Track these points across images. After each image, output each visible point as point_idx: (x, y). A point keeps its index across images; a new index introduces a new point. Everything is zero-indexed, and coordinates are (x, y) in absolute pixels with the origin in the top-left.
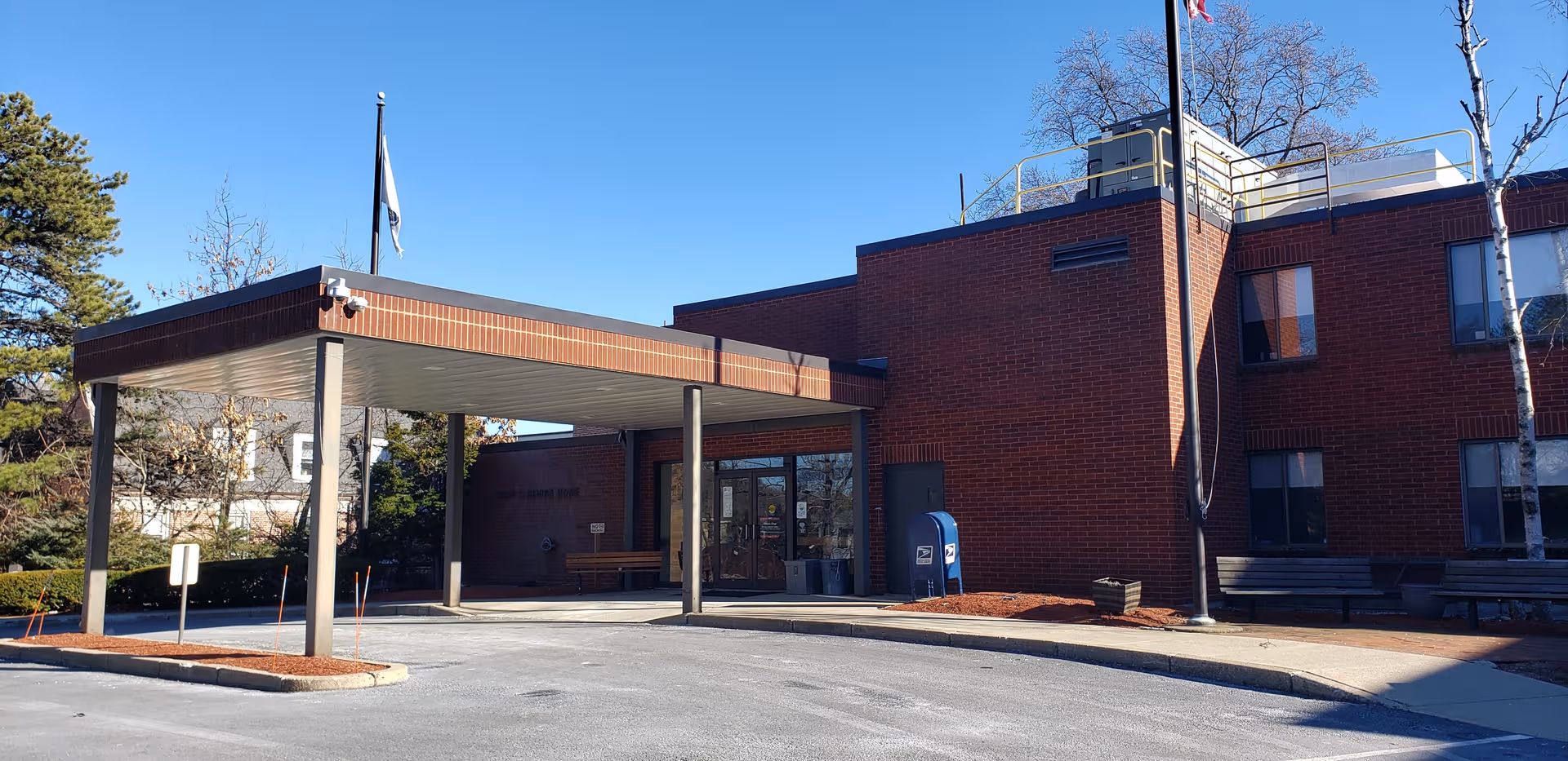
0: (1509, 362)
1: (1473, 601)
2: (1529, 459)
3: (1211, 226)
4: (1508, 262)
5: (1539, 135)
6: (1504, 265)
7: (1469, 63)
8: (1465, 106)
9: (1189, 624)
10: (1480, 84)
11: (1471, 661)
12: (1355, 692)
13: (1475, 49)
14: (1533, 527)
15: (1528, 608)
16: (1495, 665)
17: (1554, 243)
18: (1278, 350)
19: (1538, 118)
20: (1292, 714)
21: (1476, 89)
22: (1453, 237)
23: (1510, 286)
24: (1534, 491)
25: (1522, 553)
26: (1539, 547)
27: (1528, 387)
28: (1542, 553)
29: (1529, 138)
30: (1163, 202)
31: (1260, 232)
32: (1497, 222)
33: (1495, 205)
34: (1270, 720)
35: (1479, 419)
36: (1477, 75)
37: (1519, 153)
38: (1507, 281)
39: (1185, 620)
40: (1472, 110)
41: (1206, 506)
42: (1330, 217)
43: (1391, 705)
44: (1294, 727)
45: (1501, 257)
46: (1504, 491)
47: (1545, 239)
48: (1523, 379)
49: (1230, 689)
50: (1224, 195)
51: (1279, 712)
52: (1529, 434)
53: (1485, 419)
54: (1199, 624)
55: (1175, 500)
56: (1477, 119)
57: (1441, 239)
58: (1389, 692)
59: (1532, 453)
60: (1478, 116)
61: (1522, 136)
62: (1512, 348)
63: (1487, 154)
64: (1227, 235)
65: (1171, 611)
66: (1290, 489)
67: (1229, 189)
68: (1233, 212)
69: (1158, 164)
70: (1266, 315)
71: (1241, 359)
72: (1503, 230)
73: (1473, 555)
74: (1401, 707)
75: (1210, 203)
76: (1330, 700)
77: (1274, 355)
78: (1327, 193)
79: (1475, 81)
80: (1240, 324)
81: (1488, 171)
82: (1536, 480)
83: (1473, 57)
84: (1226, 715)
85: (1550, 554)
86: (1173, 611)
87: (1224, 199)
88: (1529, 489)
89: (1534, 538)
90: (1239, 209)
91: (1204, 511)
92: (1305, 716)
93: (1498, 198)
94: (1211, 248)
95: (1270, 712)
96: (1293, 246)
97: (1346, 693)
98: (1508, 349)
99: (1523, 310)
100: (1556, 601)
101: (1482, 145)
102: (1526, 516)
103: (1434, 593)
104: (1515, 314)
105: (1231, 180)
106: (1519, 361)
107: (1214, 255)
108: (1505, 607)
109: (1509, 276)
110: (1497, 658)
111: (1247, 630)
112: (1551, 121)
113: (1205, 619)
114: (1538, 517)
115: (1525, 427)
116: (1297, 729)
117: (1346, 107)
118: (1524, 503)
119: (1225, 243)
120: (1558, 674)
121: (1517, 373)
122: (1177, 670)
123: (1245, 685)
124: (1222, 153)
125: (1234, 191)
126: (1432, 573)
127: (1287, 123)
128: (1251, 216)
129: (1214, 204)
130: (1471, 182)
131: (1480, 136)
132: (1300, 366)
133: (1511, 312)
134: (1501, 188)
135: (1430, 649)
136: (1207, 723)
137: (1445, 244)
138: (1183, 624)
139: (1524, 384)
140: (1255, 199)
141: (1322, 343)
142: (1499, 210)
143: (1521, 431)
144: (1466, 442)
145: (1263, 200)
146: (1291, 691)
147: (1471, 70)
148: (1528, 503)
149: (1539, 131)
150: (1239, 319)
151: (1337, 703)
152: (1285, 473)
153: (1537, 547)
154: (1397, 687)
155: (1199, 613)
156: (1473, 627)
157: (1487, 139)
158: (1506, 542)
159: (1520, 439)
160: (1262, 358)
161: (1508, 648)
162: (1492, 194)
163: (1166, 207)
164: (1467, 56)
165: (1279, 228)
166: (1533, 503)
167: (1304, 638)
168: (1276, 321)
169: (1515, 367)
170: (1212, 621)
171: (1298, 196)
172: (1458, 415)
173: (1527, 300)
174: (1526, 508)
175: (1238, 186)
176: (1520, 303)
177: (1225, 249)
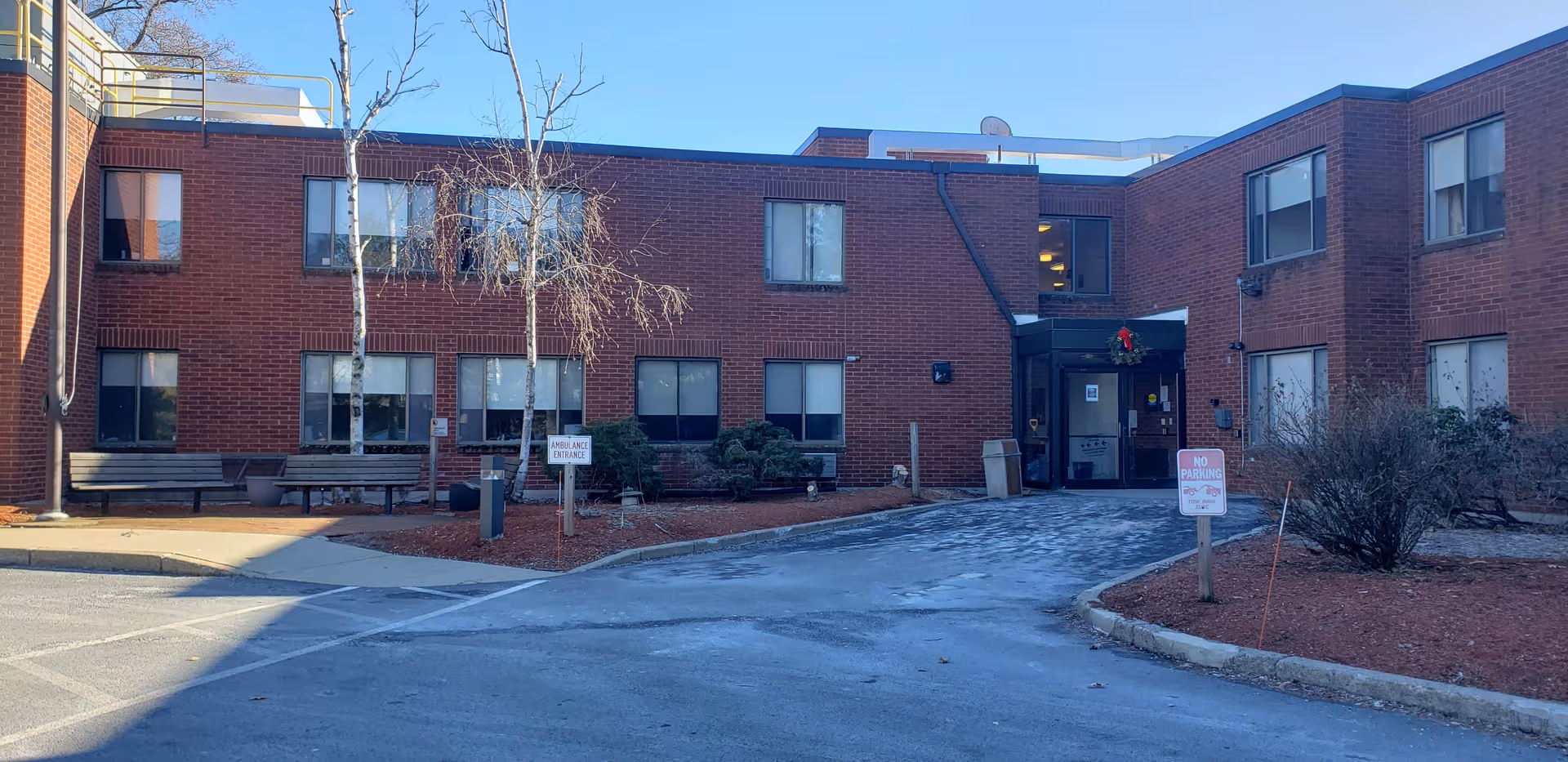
0: (349, 289)
1: (307, 489)
2: (357, 372)
3: (78, 114)
4: (356, 203)
5: (387, 103)
6: (353, 208)
7: (339, 26)
8: (334, 64)
9: (38, 520)
10: (346, 47)
11: (310, 536)
12: (221, 567)
13: (344, 16)
14: (357, 426)
15: (347, 495)
16: (327, 539)
17: (386, 190)
18: (140, 250)
19: (387, 89)
20: (170, 590)
21: (342, 51)
22: (311, 172)
23: (356, 224)
24: (360, 397)
25: (346, 450)
26: (360, 443)
27: (363, 311)
28: (362, 449)
29: (379, 104)
30: (29, 79)
31: (129, 129)
32: (351, 169)
33: (350, 154)
34: (149, 596)
35: (319, 334)
36: (344, 38)
37: (371, 115)
38: (354, 221)
39: (34, 517)
40: (339, 68)
41: (66, 403)
42: (203, 130)
43: (251, 575)
44: (173, 599)
45: (351, 199)
46: (336, 396)
47: (381, 187)
48: (359, 306)
49: (100, 575)
50: (92, 83)
51: (154, 589)
52: (360, 351)
53: (324, 334)
54: (51, 519)
55: (22, 395)
56: (341, 76)
57: (301, 172)
58: (247, 564)
59: (361, 367)
60: (342, 74)
61: (374, 100)
62: (354, 277)
63: (347, 109)
64: (94, 126)
65: (14, 509)
66: (143, 388)
67: (99, 79)
68: (102, 103)
69: (24, 37)
70: (129, 214)
71: (101, 256)
72: (354, 177)
73: (306, 451)
74: (260, 576)
75: (76, 88)
76: (198, 575)
77: (135, 256)
78: (202, 107)
79: (343, 44)
80: (101, 218)
81: (346, 123)
82: (362, 388)
83: (341, 22)
84: (105, 596)
85: (368, 450)
86: (17, 508)
87: (92, 87)
88: (356, 396)
89: (356, 436)
90: (107, 101)
91: (65, 406)
92: (181, 590)
93: (353, 150)
94: (77, 137)
95: (147, 590)
96: (164, 151)
97: (212, 569)
98: (351, 276)
99: (364, 246)
100: (368, 488)
101: (343, 100)
102: (353, 418)
103: (275, 483)
104: (358, 248)
105: (102, 70)
106: (358, 289)
107: (80, 144)
108: (328, 495)
109: (356, 217)
110: (328, 534)
111: (101, 523)
112: (396, 94)
113: (59, 514)
114: (361, 419)
115: (357, 344)
116: (177, 600)
117: (205, 10)
118: (351, 408)
119: (92, 134)
120: (373, 542)
121: (355, 298)
122: (38, 563)
123: (115, 571)
124: (92, 38)
125: (105, 82)
126: (274, 467)
127: (141, 7)
128: (120, 112)
129: (81, 90)
130: (329, 127)
131: (343, 93)
132: (162, 270)
133: (355, 248)
134: (356, 141)
135: (276, 530)
136: (89, 603)
137: (304, 177)
138: (30, 521)
139: (359, 308)
140: (127, 95)
141: (187, 250)
142: (353, 159)
143: (354, 347)
144: (306, 353)
145: (134, 98)
146: (161, 572)
147: (340, 33)
148: (355, 408)
149: (387, 99)
150: (101, 213)
151: (205, 578)
152: (139, 371)
153: (358, 444)
154: (254, 561)
155: (51, 508)
156: (306, 511)
157: (347, 96)
158: (333, 438)
159: (353, 354)
160: (123, 257)
161: (336, 525)
162: (348, 144)
163: (32, 85)
164: (338, 20)
165: (150, 130)
166: (358, 408)
167: (162, 527)
168: (140, 222)
169: (354, 294)
170: (65, 516)
171: (169, 102)
172: (304, 329)
173: (368, 237)
174: (352, 412)
175: (109, 77)
176: (363, 238)
177: (91, 140)
